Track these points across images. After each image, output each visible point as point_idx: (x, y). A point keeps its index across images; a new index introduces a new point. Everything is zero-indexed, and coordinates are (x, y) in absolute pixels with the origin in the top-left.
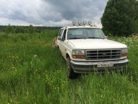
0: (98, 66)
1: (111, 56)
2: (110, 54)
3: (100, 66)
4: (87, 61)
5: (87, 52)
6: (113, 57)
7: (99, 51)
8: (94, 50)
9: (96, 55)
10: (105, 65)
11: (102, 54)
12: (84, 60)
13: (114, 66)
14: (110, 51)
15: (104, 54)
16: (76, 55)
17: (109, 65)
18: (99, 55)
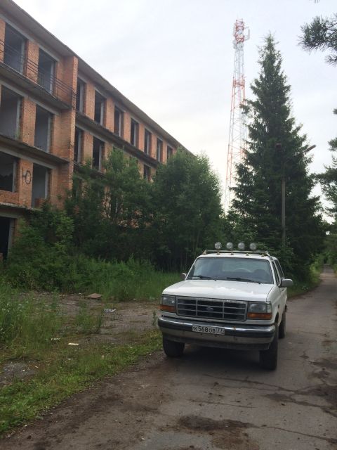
0: (194, 330)
1: (223, 313)
2: (221, 310)
3: (198, 330)
4: (178, 317)
5: (179, 300)
6: (227, 317)
7: (201, 302)
8: (190, 299)
9: (194, 307)
10: (207, 328)
11: (205, 308)
12: (173, 315)
13: (226, 334)
14: (220, 304)
15: (210, 307)
16: (164, 304)
17: (214, 330)
18: (199, 308)
